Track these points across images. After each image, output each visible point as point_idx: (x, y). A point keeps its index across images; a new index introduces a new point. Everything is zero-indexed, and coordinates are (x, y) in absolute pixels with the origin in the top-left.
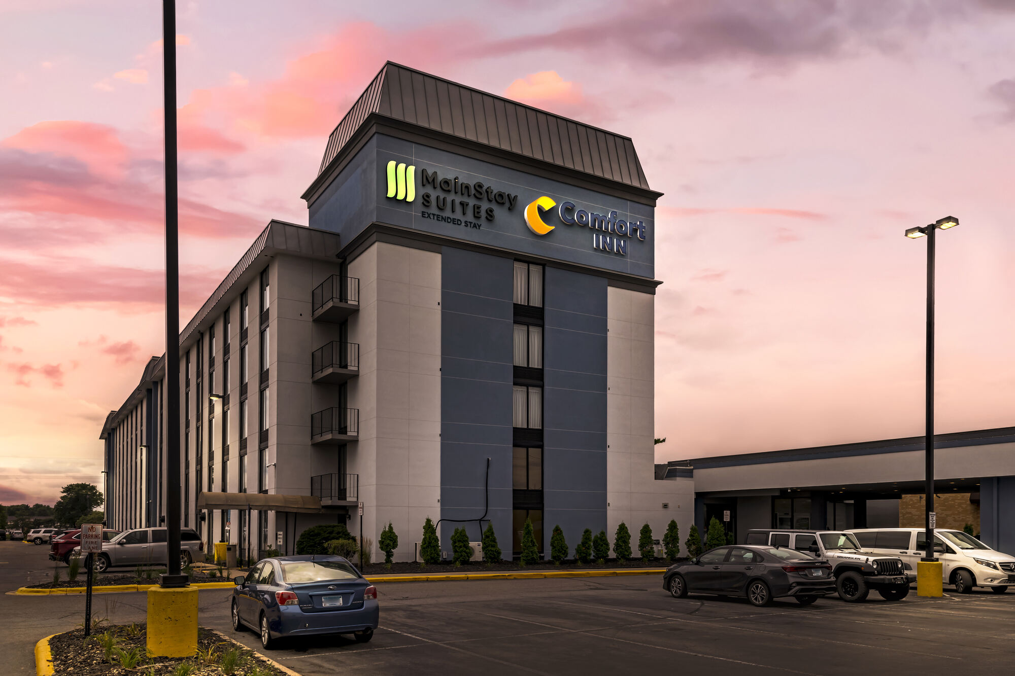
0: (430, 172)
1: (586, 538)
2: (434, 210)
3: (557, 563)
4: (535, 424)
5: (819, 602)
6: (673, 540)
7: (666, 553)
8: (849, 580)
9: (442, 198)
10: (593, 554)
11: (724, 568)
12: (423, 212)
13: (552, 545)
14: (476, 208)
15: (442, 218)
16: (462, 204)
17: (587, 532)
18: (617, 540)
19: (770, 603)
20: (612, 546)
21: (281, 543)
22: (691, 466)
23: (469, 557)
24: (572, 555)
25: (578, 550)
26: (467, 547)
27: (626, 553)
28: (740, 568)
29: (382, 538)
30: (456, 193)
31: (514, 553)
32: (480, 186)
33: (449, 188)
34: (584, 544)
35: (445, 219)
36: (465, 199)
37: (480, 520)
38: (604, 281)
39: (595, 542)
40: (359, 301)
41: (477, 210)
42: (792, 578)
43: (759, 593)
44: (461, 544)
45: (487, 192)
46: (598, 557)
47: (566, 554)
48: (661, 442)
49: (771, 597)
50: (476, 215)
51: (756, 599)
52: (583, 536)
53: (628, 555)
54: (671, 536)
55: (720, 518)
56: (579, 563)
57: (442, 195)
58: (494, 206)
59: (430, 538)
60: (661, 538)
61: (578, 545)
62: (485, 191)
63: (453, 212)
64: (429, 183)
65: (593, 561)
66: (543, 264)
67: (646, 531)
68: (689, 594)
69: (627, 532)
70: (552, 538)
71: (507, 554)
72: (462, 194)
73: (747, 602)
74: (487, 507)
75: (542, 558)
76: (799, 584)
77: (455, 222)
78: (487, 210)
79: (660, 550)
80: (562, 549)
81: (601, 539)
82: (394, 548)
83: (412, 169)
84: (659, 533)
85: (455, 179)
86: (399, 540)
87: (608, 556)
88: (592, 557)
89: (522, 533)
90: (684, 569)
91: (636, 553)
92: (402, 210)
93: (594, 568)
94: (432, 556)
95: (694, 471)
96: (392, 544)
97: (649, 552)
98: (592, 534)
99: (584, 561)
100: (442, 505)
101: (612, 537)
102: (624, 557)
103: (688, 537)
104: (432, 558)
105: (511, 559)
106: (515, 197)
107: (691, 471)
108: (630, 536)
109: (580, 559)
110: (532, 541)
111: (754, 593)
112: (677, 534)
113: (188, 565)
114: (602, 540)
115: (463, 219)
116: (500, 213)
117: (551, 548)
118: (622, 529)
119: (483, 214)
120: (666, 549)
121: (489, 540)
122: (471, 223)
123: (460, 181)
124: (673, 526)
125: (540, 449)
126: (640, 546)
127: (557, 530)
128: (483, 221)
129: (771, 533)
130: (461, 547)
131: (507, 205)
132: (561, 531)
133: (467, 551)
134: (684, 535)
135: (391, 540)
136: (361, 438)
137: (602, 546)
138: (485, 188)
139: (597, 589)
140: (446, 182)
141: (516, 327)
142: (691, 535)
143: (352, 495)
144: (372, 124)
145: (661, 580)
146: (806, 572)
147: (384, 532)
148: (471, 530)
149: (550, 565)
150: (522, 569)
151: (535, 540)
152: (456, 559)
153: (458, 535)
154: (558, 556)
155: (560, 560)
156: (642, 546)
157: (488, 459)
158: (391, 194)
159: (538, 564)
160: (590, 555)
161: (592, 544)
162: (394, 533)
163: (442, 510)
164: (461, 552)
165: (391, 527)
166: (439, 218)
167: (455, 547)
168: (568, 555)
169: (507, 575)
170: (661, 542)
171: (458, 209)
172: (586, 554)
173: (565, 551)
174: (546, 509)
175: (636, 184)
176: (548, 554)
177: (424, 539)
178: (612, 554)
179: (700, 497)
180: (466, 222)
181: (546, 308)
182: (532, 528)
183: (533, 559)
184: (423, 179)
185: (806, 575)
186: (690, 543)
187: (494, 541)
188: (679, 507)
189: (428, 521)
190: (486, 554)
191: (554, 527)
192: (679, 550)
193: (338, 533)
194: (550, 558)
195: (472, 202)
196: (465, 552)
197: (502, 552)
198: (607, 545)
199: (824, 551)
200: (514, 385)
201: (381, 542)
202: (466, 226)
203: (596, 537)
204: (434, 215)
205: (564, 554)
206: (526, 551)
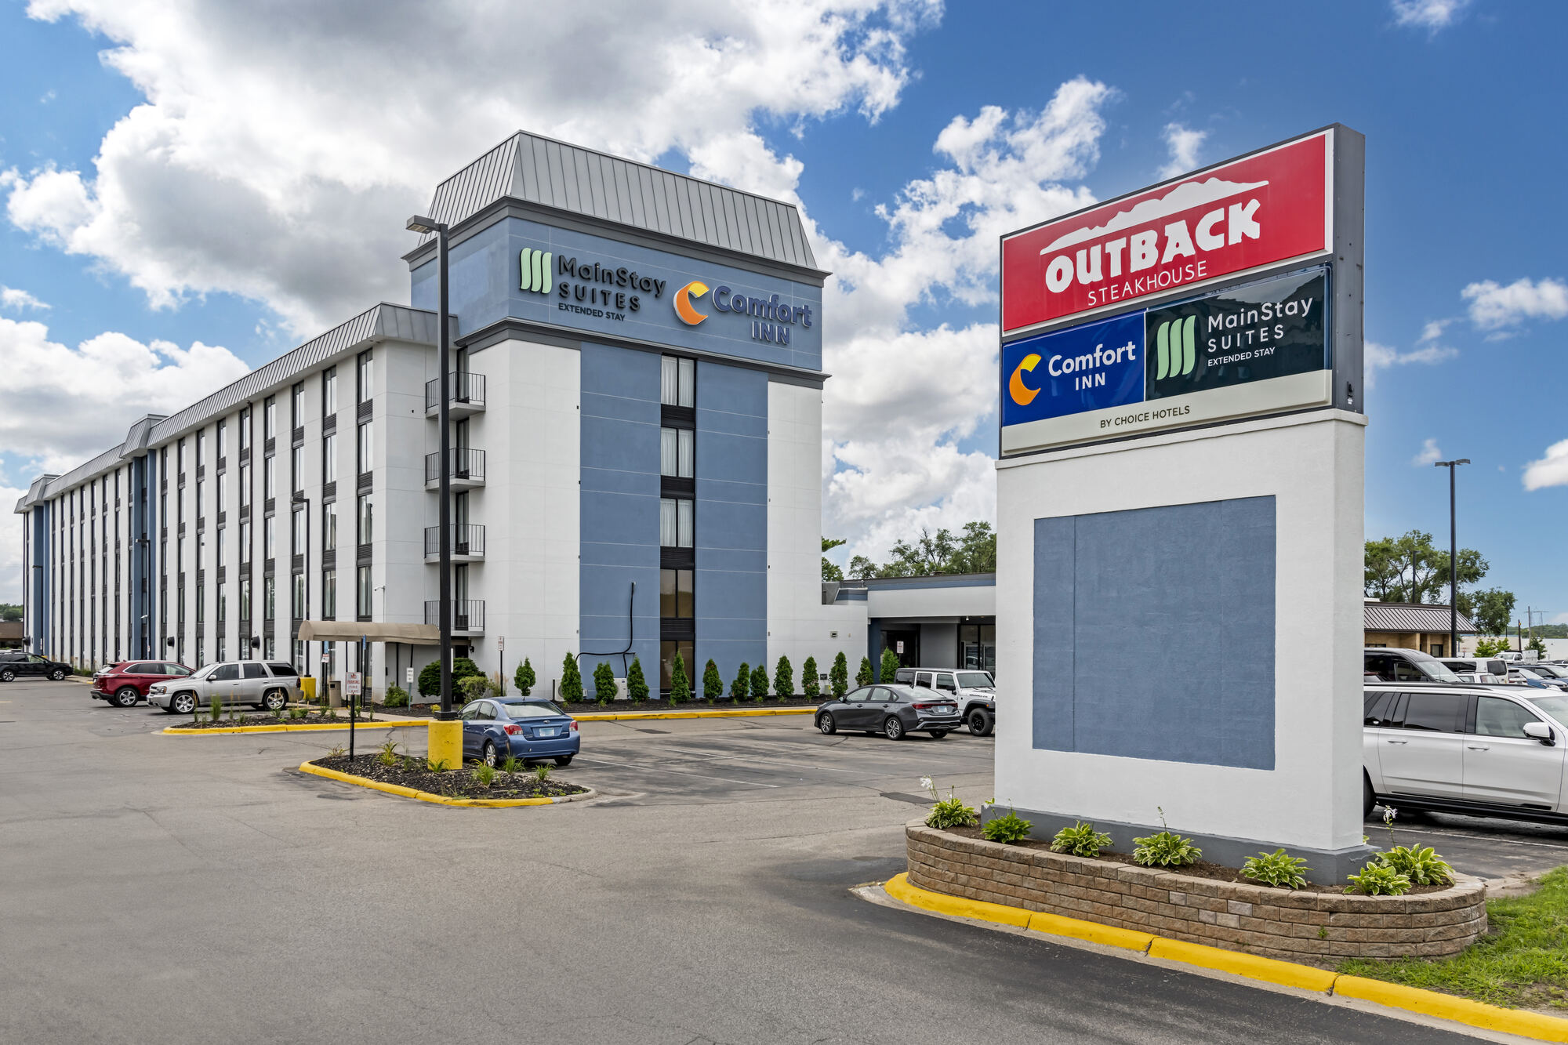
0: (568, 258)
1: (743, 674)
2: (571, 301)
3: (711, 702)
4: (685, 542)
5: (948, 736)
6: (841, 675)
7: (833, 690)
8: (978, 716)
9: (581, 287)
10: (750, 691)
11: (866, 706)
12: (560, 304)
13: (705, 680)
14: (619, 297)
15: (581, 308)
16: (603, 293)
17: (744, 667)
18: (778, 676)
19: (902, 737)
20: (772, 682)
21: (412, 681)
22: (865, 586)
23: (614, 695)
24: (727, 691)
25: (734, 687)
26: (611, 684)
27: (787, 690)
28: (880, 706)
29: (518, 674)
30: (596, 280)
31: (662, 691)
32: (624, 272)
33: (589, 276)
34: (741, 679)
35: (584, 311)
36: (607, 288)
37: (624, 653)
38: (765, 376)
39: (753, 678)
40: (485, 402)
41: (619, 299)
42: (921, 714)
43: (894, 728)
44: (606, 681)
45: (632, 279)
46: (756, 695)
47: (720, 691)
48: (841, 543)
49: (903, 732)
50: (619, 305)
51: (891, 733)
52: (740, 671)
53: (790, 692)
54: (838, 670)
55: (894, 648)
56: (735, 702)
57: (581, 284)
58: (638, 294)
59: (571, 674)
60: (828, 672)
61: (734, 682)
62: (628, 277)
63: (593, 302)
64: (567, 270)
65: (750, 699)
66: (695, 358)
67: (810, 665)
68: (838, 731)
69: (789, 667)
70: (705, 674)
71: (654, 693)
72: (603, 281)
73: (885, 737)
74: (632, 638)
75: (693, 696)
76: (925, 719)
77: (596, 313)
78: (631, 299)
79: (825, 686)
80: (716, 685)
81: (759, 674)
82: (531, 685)
83: (548, 256)
84: (824, 667)
85: (596, 265)
86: (536, 676)
87: (767, 693)
88: (749, 695)
89: (670, 668)
90: (832, 707)
91: (799, 689)
92: (536, 302)
93: (752, 706)
94: (575, 694)
95: (869, 593)
96: (529, 681)
97: (814, 688)
98: (749, 668)
99: (740, 698)
100: (581, 636)
101: (772, 674)
102: (785, 694)
103: (859, 671)
104: (574, 697)
105: (658, 697)
106: (662, 283)
107: (865, 593)
108: (792, 671)
109: (736, 697)
110: (683, 677)
111: (890, 728)
112: (845, 668)
113: (285, 704)
114: (760, 676)
115: (605, 310)
116: (646, 301)
117: (703, 684)
118: (784, 663)
119: (627, 304)
120: (833, 685)
121: (635, 677)
122: (613, 314)
123: (601, 267)
124: (841, 659)
125: (691, 572)
126: (803, 682)
127: (711, 665)
128: (626, 312)
129: (917, 672)
130: (605, 684)
131: (654, 292)
132: (715, 666)
133: (612, 688)
134: (853, 669)
135: (528, 677)
136: (487, 559)
137: (760, 682)
138: (628, 275)
139: (753, 728)
140: (587, 270)
141: (664, 431)
142: (862, 669)
143: (477, 625)
144: (504, 205)
145: (812, 719)
146: (933, 708)
147: (520, 667)
148: (616, 666)
149: (703, 703)
150: (672, 708)
151: (686, 676)
152: (600, 698)
153: (602, 671)
154: (712, 694)
155: (714, 699)
156: (805, 682)
157: (633, 584)
158: (525, 286)
159: (691, 702)
160: (747, 692)
161: (749, 680)
162: (530, 668)
163: (581, 642)
164: (605, 690)
165: (527, 663)
166: (577, 310)
167: (598, 684)
168: (723, 693)
169: (657, 714)
170: (828, 677)
171: (599, 298)
172: (743, 691)
173: (719, 688)
174: (698, 640)
175: (801, 263)
176: (700, 691)
177: (565, 676)
178: (772, 691)
179: (875, 623)
180: (607, 313)
181: (698, 408)
182: (683, 662)
183: (684, 697)
184: (563, 266)
185: (932, 711)
186: (861, 677)
187: (641, 677)
188: (850, 636)
189: (569, 655)
190: (632, 691)
191: (707, 661)
192: (847, 686)
193: (467, 669)
194: (703, 697)
195: (614, 290)
196: (610, 690)
197: (649, 689)
198: (766, 681)
199: (960, 689)
200: (661, 497)
201: (517, 679)
202: (608, 317)
203: (754, 672)
204: (572, 306)
205: (717, 691)
206: (676, 688)
